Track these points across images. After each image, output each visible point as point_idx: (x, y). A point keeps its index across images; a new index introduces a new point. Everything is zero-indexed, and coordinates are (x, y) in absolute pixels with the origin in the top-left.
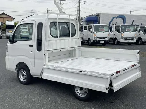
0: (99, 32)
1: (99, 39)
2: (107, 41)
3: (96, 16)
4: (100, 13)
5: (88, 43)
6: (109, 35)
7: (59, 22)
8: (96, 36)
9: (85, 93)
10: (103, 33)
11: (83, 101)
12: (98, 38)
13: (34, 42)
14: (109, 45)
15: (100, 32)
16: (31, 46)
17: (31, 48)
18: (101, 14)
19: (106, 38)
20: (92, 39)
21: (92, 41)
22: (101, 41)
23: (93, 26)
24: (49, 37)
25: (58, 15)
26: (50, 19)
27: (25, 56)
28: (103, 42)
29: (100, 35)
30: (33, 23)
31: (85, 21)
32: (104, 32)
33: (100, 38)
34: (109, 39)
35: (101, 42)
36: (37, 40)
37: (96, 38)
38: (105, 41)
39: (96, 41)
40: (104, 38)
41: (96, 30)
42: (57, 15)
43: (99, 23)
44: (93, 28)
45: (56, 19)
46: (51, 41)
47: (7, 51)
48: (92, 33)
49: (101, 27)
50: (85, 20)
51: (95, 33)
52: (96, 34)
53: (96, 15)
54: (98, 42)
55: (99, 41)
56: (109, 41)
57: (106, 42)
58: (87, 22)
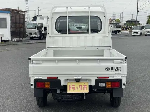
24: (53, 33)
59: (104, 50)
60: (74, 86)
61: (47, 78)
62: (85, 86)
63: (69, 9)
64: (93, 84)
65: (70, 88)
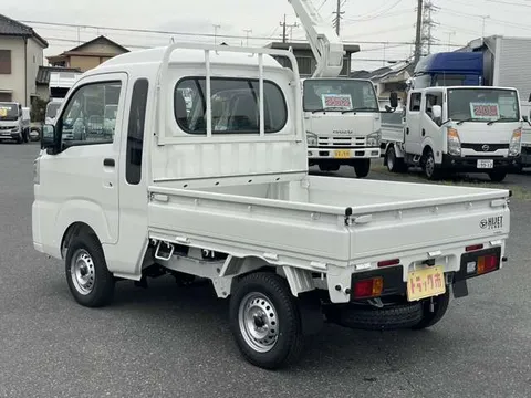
0: (470, 120)
1: (471, 152)
2: (510, 159)
3: (475, 50)
4: (495, 38)
5: (424, 167)
6: (518, 133)
7: (211, 78)
8: (455, 139)
9: (270, 337)
10: (490, 123)
11: (264, 368)
12: (465, 145)
13: (118, 150)
14: (520, 177)
15: (477, 120)
16: (109, 163)
17: (109, 170)
18: (498, 40)
19: (506, 146)
20: (440, 148)
21: (438, 160)
22: (479, 162)
23: (445, 92)
24: (168, 132)
25: (212, 52)
26: (173, 65)
27: (92, 200)
28: (489, 164)
29: (475, 131)
30: (119, 82)
31: (425, 73)
32: (494, 118)
33: (477, 147)
34: (516, 151)
35: (480, 164)
36: (130, 139)
37: (455, 145)
38: (497, 159)
39: (459, 159)
40: (493, 147)
41: (460, 112)
42: (207, 51)
43: (488, 81)
44: (445, 104)
45: (203, 65)
46: (177, 147)
47: (38, 183)
48: (439, 122)
49: (482, 100)
50: (424, 68)
51: (453, 124)
52: (459, 128)
53: (479, 45)
54: (464, 163)
55: (472, 160)
56: (518, 158)
57: (505, 164)
58: (433, 74)
59: (288, 182)
60: (418, 279)
61: (380, 264)
62: (438, 275)
63: (213, 57)
64: (456, 267)
65: (413, 286)
